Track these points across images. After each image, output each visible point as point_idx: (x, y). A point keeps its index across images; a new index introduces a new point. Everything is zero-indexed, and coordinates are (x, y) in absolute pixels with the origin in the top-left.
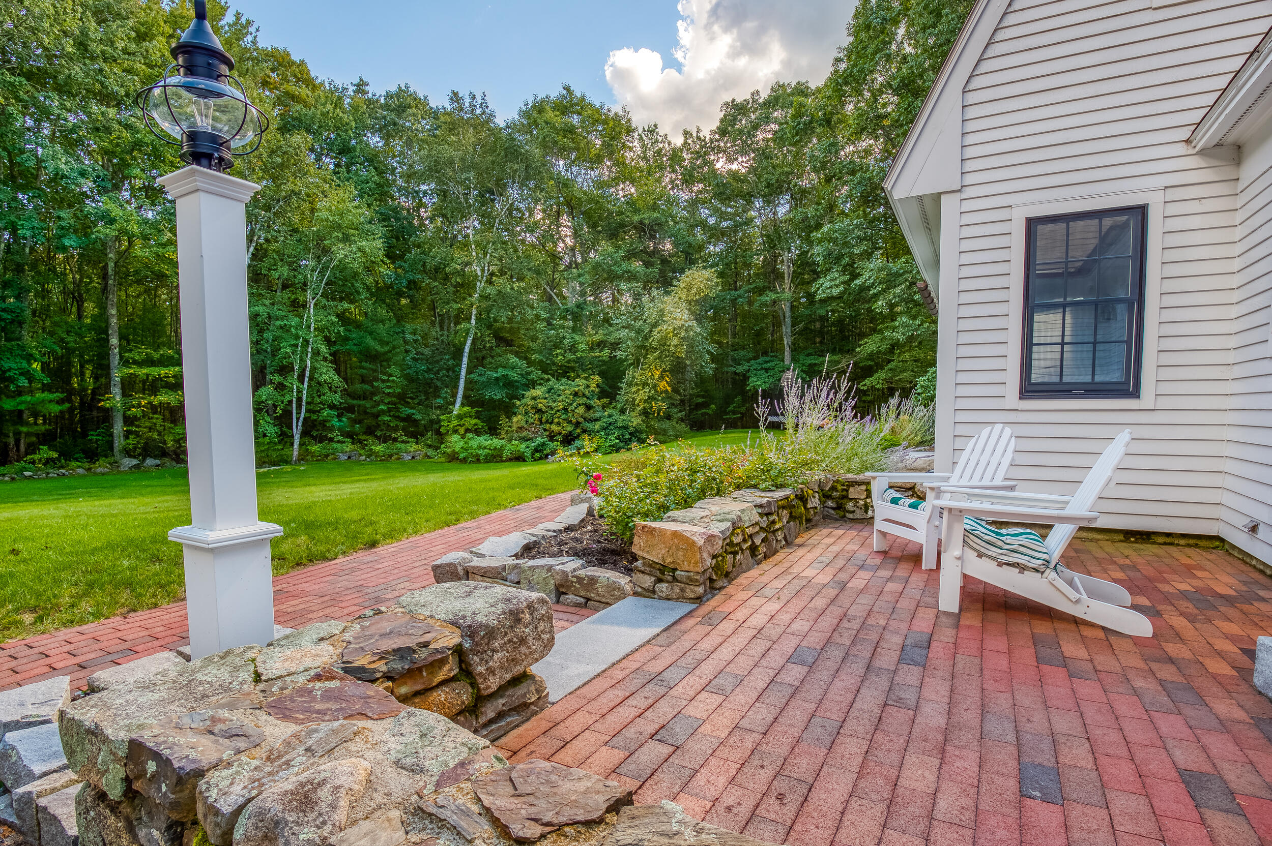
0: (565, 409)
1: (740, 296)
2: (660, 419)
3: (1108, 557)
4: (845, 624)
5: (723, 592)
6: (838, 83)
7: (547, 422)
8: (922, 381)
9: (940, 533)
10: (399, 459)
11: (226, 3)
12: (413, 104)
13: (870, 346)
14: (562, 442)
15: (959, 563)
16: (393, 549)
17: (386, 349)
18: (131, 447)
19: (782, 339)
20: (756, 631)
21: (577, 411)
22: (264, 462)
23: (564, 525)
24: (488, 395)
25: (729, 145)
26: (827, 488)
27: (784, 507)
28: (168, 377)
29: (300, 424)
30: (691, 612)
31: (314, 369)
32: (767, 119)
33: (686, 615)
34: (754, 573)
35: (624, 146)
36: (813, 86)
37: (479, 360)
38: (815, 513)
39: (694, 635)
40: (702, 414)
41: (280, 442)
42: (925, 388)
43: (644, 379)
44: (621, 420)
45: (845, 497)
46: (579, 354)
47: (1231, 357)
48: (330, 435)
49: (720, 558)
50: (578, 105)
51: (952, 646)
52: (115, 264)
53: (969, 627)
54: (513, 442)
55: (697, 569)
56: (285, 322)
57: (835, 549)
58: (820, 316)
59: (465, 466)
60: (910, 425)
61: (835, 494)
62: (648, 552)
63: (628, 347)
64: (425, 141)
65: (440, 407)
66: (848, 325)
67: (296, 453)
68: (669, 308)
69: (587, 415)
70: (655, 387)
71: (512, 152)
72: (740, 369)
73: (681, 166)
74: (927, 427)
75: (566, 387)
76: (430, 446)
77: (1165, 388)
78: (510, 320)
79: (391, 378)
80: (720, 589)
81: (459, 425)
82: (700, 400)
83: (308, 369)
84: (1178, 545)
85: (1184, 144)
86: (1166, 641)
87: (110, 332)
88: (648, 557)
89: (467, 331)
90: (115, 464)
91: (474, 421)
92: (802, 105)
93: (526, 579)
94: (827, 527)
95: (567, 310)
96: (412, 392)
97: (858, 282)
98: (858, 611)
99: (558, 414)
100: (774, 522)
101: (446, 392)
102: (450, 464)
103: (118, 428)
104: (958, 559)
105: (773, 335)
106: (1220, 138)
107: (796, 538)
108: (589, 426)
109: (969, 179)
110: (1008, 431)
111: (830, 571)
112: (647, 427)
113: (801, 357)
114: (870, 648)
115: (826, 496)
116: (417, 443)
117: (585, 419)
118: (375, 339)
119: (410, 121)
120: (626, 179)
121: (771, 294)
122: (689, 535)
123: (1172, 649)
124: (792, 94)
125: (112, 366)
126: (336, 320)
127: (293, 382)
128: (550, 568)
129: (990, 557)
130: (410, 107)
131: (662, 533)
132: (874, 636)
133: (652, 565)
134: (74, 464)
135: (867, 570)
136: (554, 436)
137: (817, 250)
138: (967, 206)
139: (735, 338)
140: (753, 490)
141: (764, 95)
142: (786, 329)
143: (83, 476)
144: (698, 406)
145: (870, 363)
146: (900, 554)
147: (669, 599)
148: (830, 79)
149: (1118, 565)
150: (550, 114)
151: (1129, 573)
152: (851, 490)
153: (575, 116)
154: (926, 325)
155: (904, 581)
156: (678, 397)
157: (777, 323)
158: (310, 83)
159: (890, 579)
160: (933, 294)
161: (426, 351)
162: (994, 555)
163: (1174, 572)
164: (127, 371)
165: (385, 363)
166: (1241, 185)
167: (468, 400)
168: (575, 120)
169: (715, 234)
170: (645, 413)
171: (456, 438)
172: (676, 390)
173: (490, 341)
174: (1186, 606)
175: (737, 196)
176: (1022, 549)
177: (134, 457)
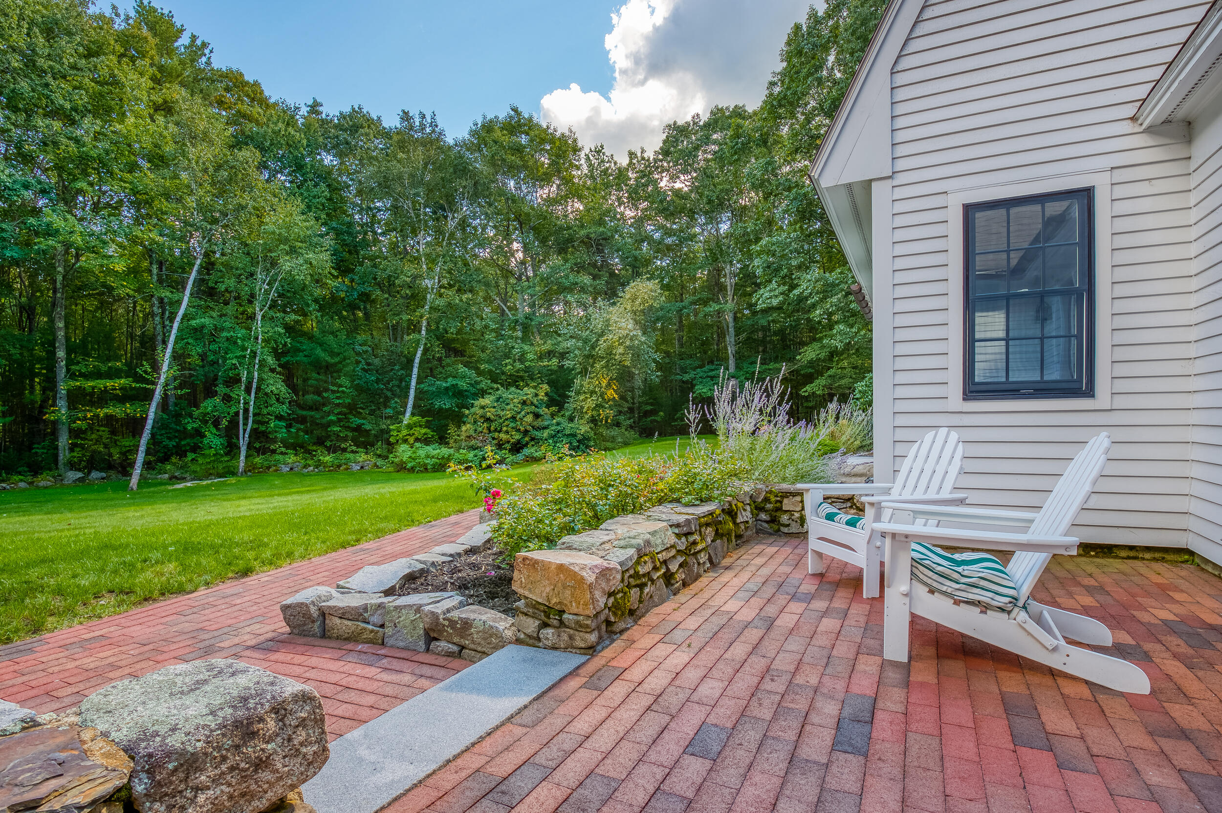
0: (513, 418)
1: (684, 307)
2: (608, 426)
3: (1070, 576)
4: (767, 685)
5: (625, 636)
6: (773, 106)
7: (496, 430)
8: (860, 386)
9: (883, 555)
10: (347, 469)
11: (182, 26)
12: (365, 124)
13: (809, 353)
14: (510, 450)
15: (907, 600)
16: (266, 579)
17: (337, 360)
18: (75, 459)
19: (726, 348)
20: (652, 699)
21: (525, 419)
22: (211, 474)
23: (465, 547)
24: (438, 404)
25: (671, 164)
26: (760, 500)
27: (707, 525)
28: (116, 389)
29: (247, 436)
30: (578, 668)
31: (261, 380)
32: (707, 140)
33: (571, 673)
34: (667, 607)
35: (572, 165)
36: (750, 109)
37: (429, 369)
38: (746, 528)
39: (571, 707)
40: (652, 421)
41: (226, 454)
42: (864, 393)
43: (592, 388)
44: (568, 427)
45: (779, 509)
46: (527, 364)
47: (1192, 351)
48: (272, 447)
49: (620, 595)
50: (525, 125)
51: (901, 717)
52: (64, 277)
53: (922, 685)
54: (461, 451)
55: (587, 612)
56: (232, 333)
57: (765, 571)
58: (762, 326)
59: (412, 475)
60: (848, 430)
61: (769, 506)
62: (530, 590)
63: (576, 356)
64: (376, 159)
65: (391, 417)
66: (789, 334)
67: (242, 464)
68: (614, 318)
69: (535, 423)
70: (602, 395)
71: (461, 169)
72: (686, 377)
73: (626, 185)
74: (866, 432)
75: (514, 396)
76: (379, 456)
77: (1121, 386)
78: (459, 332)
79: (341, 389)
80: (622, 632)
81: (409, 435)
82: (649, 408)
83: (255, 380)
84: (1143, 559)
85: (1129, 121)
86: (1169, 701)
87: (57, 345)
88: (530, 596)
89: (418, 342)
90: (59, 478)
91: (424, 431)
92: (739, 126)
93: (391, 621)
94: (760, 543)
95: (517, 321)
96: (362, 403)
97: (796, 292)
98: (784, 663)
99: (507, 422)
100: (694, 543)
101: (396, 402)
102: (399, 474)
103: (64, 441)
104: (906, 595)
105: (718, 345)
106: (1169, 112)
107: (724, 558)
108: (538, 434)
109: (901, 165)
110: (954, 436)
111: (756, 602)
112: (595, 434)
113: (745, 365)
114: (796, 725)
115: (759, 508)
116: (366, 453)
117: (533, 427)
118: (325, 350)
119: (362, 141)
120: (574, 196)
121: (714, 305)
122: (577, 569)
123: (1179, 712)
124: (730, 117)
125: (58, 378)
126: (283, 331)
127: (239, 392)
128: (418, 609)
129: (944, 593)
130: (362, 127)
131: (545, 566)
132: (802, 705)
133: (535, 605)
134: (16, 478)
135: (800, 600)
136: (503, 444)
137: (757, 262)
138: (899, 193)
139: (682, 347)
140: (675, 505)
141: (705, 118)
142: (730, 339)
143: (25, 490)
144: (647, 414)
145: (810, 370)
146: (838, 577)
147: (556, 649)
148: (765, 102)
149: (1083, 586)
150: (497, 134)
151: (1099, 597)
152: (785, 501)
153: (523, 136)
154: (862, 333)
155: (842, 615)
156: (626, 405)
157: (722, 335)
158: (263, 102)
159: (825, 613)
160: (867, 298)
161: (377, 361)
162: (949, 590)
163: (1148, 594)
164: (72, 383)
165: (335, 374)
166: (1194, 164)
167: (418, 410)
168: (524, 140)
169: (660, 249)
170: (593, 421)
171: (404, 447)
172: (623, 398)
173: (438, 351)
174: (1174, 641)
175: (680, 212)
176: (983, 583)
177: (79, 470)
